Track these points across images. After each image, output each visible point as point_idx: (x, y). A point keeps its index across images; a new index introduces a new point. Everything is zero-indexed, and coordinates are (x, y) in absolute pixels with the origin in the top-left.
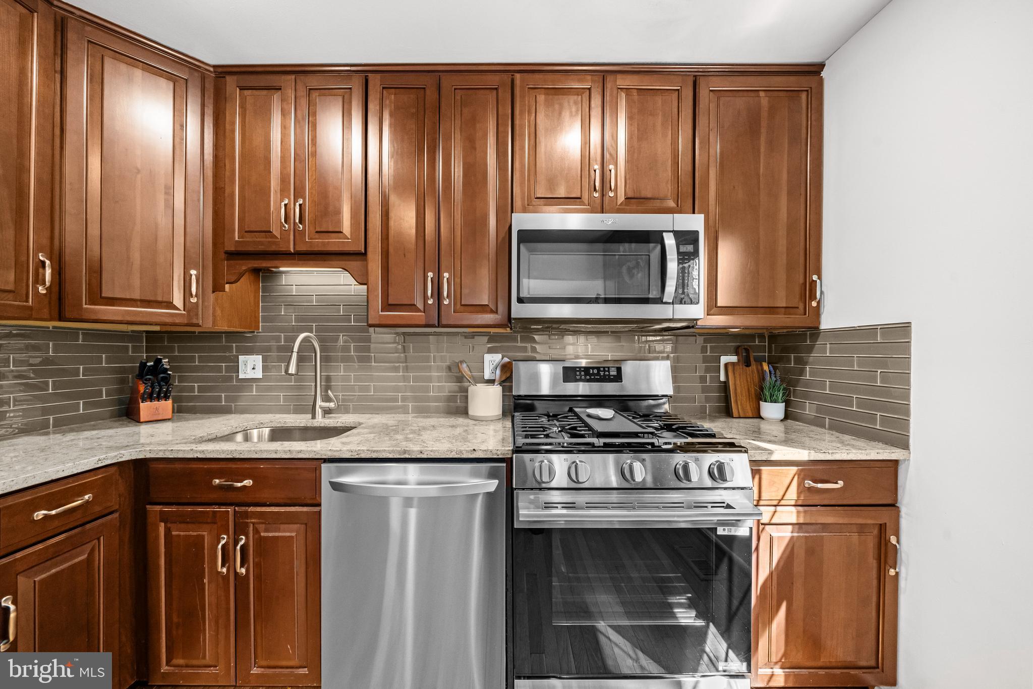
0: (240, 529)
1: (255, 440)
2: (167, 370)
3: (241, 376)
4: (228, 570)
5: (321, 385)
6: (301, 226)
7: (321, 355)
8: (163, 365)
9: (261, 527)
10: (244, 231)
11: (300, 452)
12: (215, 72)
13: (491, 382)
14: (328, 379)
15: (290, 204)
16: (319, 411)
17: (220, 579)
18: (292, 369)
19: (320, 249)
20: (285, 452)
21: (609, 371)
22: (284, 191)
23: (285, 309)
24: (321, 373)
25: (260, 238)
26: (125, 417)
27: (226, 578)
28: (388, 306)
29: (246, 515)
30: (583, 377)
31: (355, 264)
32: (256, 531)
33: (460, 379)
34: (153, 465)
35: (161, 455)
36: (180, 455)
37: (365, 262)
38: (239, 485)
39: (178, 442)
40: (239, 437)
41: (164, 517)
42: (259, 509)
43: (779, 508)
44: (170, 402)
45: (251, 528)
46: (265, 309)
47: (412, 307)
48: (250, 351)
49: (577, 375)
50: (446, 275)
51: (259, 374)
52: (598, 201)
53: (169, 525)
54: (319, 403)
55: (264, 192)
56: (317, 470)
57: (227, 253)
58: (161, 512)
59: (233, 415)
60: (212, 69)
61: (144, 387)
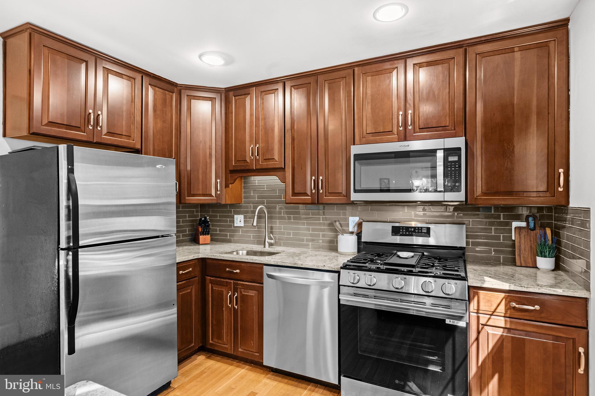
0: (235, 290)
1: (241, 254)
2: (208, 222)
3: (235, 225)
4: (231, 306)
5: (268, 231)
6: (258, 157)
7: (268, 216)
8: (207, 220)
9: (242, 290)
10: (236, 161)
11: (256, 260)
12: (225, 90)
13: (352, 233)
14: (272, 228)
15: (254, 147)
16: (267, 244)
17: (229, 309)
18: (255, 224)
19: (265, 167)
20: (251, 259)
21: (421, 230)
22: (251, 141)
23: (253, 192)
24: (268, 225)
25: (242, 164)
26: (193, 242)
27: (230, 309)
28: (294, 194)
29: (237, 284)
30: (404, 233)
31: (280, 173)
32: (241, 292)
33: (336, 231)
34: (208, 261)
35: (210, 257)
36: (216, 258)
37: (284, 172)
38: (235, 271)
39: (214, 253)
40: (235, 253)
41: (211, 282)
42: (242, 282)
43: (493, 317)
44: (209, 236)
45: (239, 290)
46: (245, 193)
47: (305, 194)
48: (239, 213)
49: (401, 232)
50: (321, 178)
51: (242, 224)
52: (403, 132)
53: (212, 285)
54: (267, 240)
55: (244, 142)
56: (262, 268)
57: (230, 171)
58: (210, 279)
59: (232, 244)
60: (224, 90)
61: (201, 229)
